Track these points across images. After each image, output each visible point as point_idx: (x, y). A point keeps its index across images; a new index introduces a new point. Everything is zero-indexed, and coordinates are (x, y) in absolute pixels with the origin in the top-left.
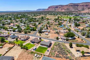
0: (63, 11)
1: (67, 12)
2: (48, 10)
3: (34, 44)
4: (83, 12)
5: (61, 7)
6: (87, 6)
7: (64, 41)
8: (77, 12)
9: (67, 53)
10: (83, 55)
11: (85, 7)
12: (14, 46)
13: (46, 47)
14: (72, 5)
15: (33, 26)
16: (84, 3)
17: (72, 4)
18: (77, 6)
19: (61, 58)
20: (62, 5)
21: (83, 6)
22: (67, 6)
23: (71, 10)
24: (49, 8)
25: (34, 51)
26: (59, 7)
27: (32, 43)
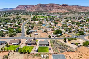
0: (34, 10)
1: (38, 12)
2: (17, 9)
3: (32, 46)
4: (51, 12)
5: (31, 7)
6: (52, 7)
7: (55, 38)
8: (46, 12)
9: (66, 47)
10: (77, 46)
11: (51, 8)
12: (9, 53)
13: (45, 46)
14: (41, 6)
15: (14, 27)
16: (50, 4)
17: (41, 4)
18: (45, 6)
19: (65, 53)
20: (31, 5)
21: (50, 6)
22: (36, 6)
23: (40, 10)
24: (18, 7)
25: (37, 52)
26: (29, 7)
27: (28, 45)
